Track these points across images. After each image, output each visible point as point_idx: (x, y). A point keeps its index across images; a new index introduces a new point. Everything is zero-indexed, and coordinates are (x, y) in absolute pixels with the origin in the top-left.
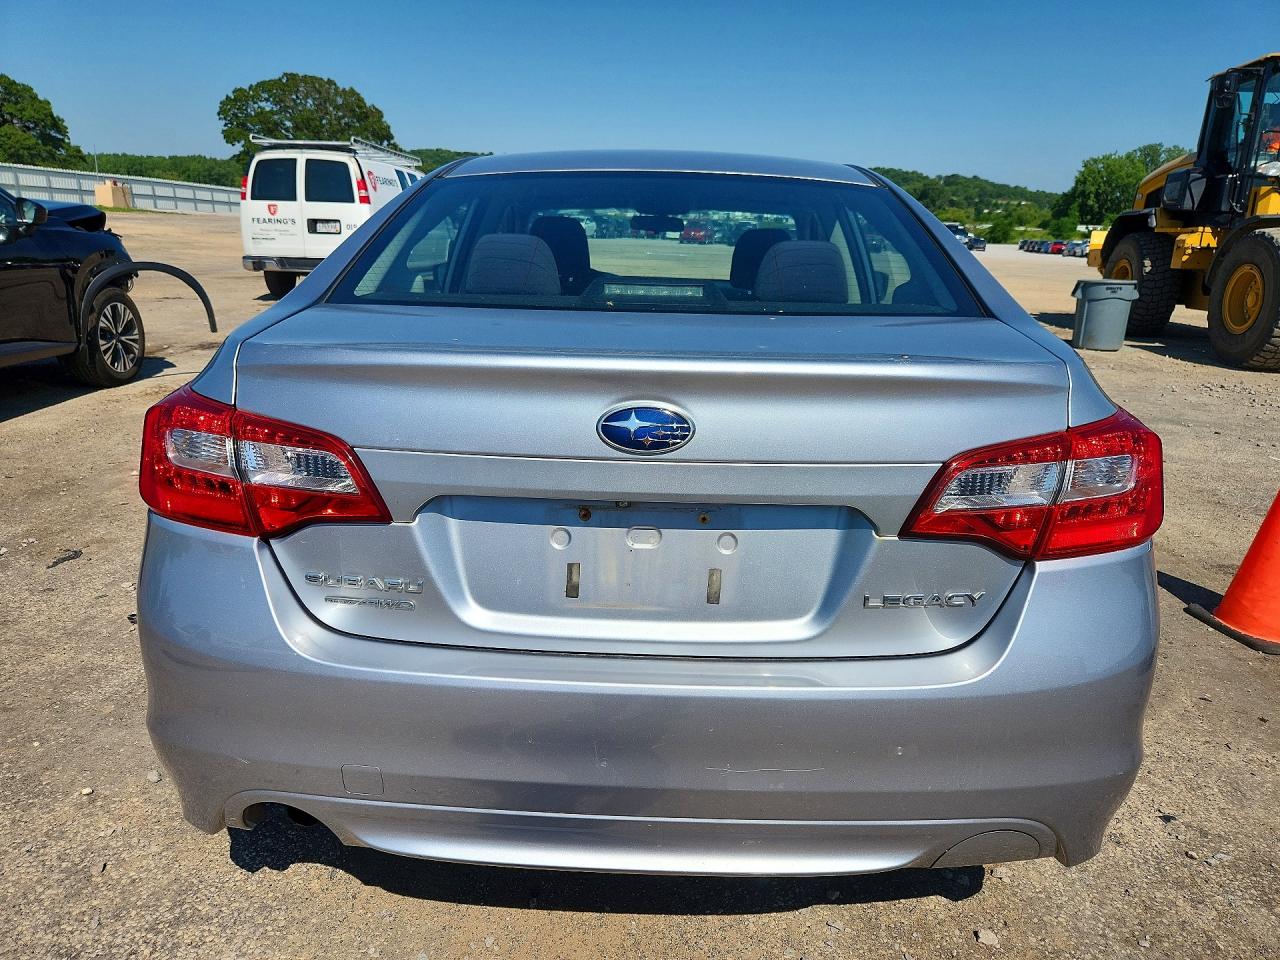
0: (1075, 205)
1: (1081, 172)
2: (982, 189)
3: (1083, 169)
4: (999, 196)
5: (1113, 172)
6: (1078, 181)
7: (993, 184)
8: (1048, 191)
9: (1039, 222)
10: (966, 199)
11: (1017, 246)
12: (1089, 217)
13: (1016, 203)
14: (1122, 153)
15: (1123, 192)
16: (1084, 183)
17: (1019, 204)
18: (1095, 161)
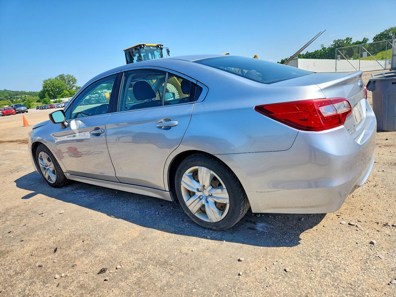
0: (46, 94)
1: (43, 84)
2: (9, 94)
3: (44, 83)
4: (17, 95)
5: (53, 83)
6: (44, 87)
7: (13, 92)
8: (33, 91)
9: (36, 101)
10: (5, 97)
11: (36, 109)
12: (52, 97)
13: (24, 96)
14: (54, 78)
15: (59, 89)
16: (46, 87)
17: (25, 97)
18: (47, 81)
